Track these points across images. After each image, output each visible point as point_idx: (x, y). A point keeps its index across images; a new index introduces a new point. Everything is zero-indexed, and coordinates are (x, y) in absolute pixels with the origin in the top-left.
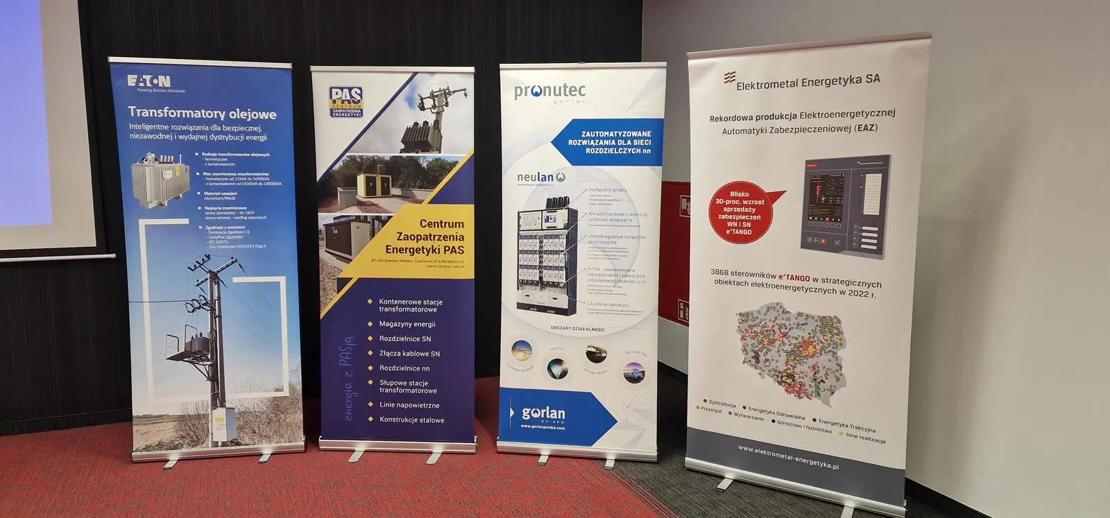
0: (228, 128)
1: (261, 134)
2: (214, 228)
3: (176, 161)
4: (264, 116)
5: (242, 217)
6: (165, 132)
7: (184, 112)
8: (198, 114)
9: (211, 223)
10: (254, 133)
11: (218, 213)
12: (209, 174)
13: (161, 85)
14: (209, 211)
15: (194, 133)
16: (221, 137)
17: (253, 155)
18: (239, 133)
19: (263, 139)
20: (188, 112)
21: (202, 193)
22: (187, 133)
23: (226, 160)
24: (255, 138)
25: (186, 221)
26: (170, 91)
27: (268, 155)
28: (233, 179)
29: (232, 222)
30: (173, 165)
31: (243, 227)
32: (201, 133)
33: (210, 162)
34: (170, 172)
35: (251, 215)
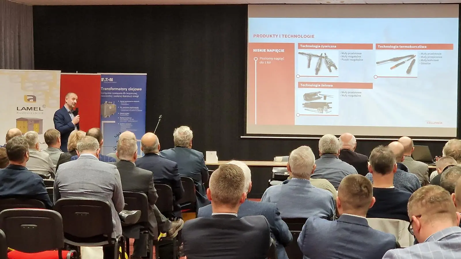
0: (128, 93)
1: (137, 95)
2: (122, 124)
3: (113, 103)
4: (138, 89)
5: (130, 121)
6: (110, 95)
7: (116, 89)
8: (120, 89)
9: (122, 123)
10: (135, 95)
11: (124, 119)
12: (122, 107)
13: (110, 81)
14: (121, 119)
15: (118, 95)
16: (125, 96)
17: (135, 102)
18: (130, 95)
19: (138, 96)
20: (117, 89)
21: (119, 113)
22: (116, 95)
23: (126, 103)
24: (135, 96)
25: (114, 122)
26: (113, 82)
27: (139, 101)
28: (128, 109)
29: (127, 122)
30: (112, 105)
31: (131, 124)
32: (120, 95)
33: (122, 104)
34: (111, 107)
35: (133, 120)
